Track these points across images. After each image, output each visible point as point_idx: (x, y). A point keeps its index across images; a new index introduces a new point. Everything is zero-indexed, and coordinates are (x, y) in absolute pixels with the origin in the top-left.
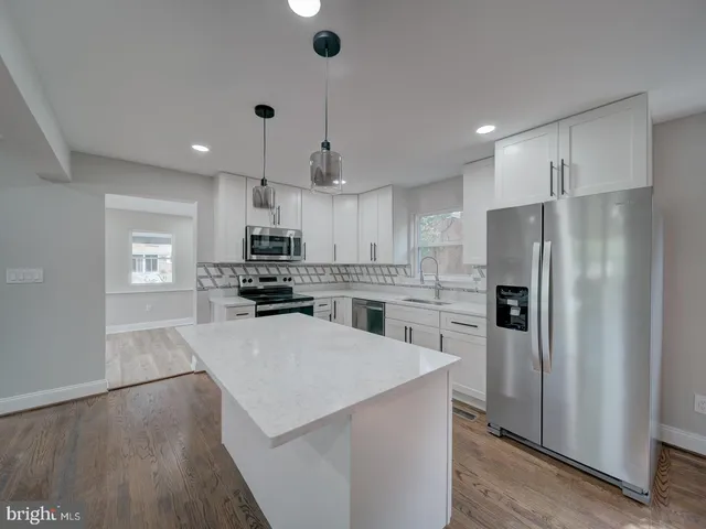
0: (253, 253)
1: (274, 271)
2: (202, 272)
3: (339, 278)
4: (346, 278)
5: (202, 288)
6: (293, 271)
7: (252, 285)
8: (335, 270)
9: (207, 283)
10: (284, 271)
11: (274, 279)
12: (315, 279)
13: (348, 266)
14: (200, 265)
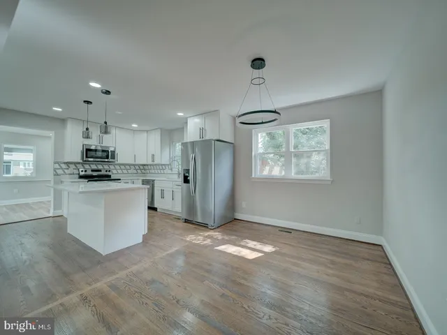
0: (87, 157)
1: (100, 167)
2: (57, 166)
3: (139, 171)
4: (143, 171)
5: (56, 174)
6: (112, 167)
7: (87, 173)
8: (137, 167)
9: (60, 172)
10: (106, 167)
11: (100, 171)
12: (125, 171)
13: (145, 165)
14: (55, 163)
